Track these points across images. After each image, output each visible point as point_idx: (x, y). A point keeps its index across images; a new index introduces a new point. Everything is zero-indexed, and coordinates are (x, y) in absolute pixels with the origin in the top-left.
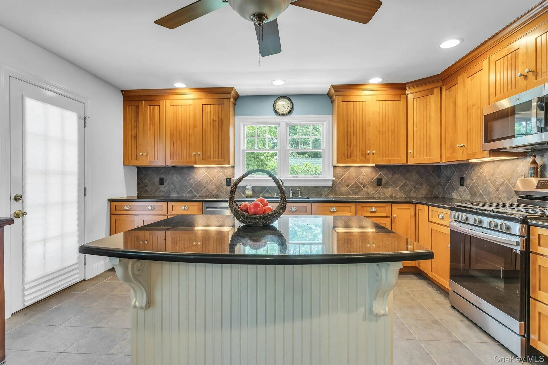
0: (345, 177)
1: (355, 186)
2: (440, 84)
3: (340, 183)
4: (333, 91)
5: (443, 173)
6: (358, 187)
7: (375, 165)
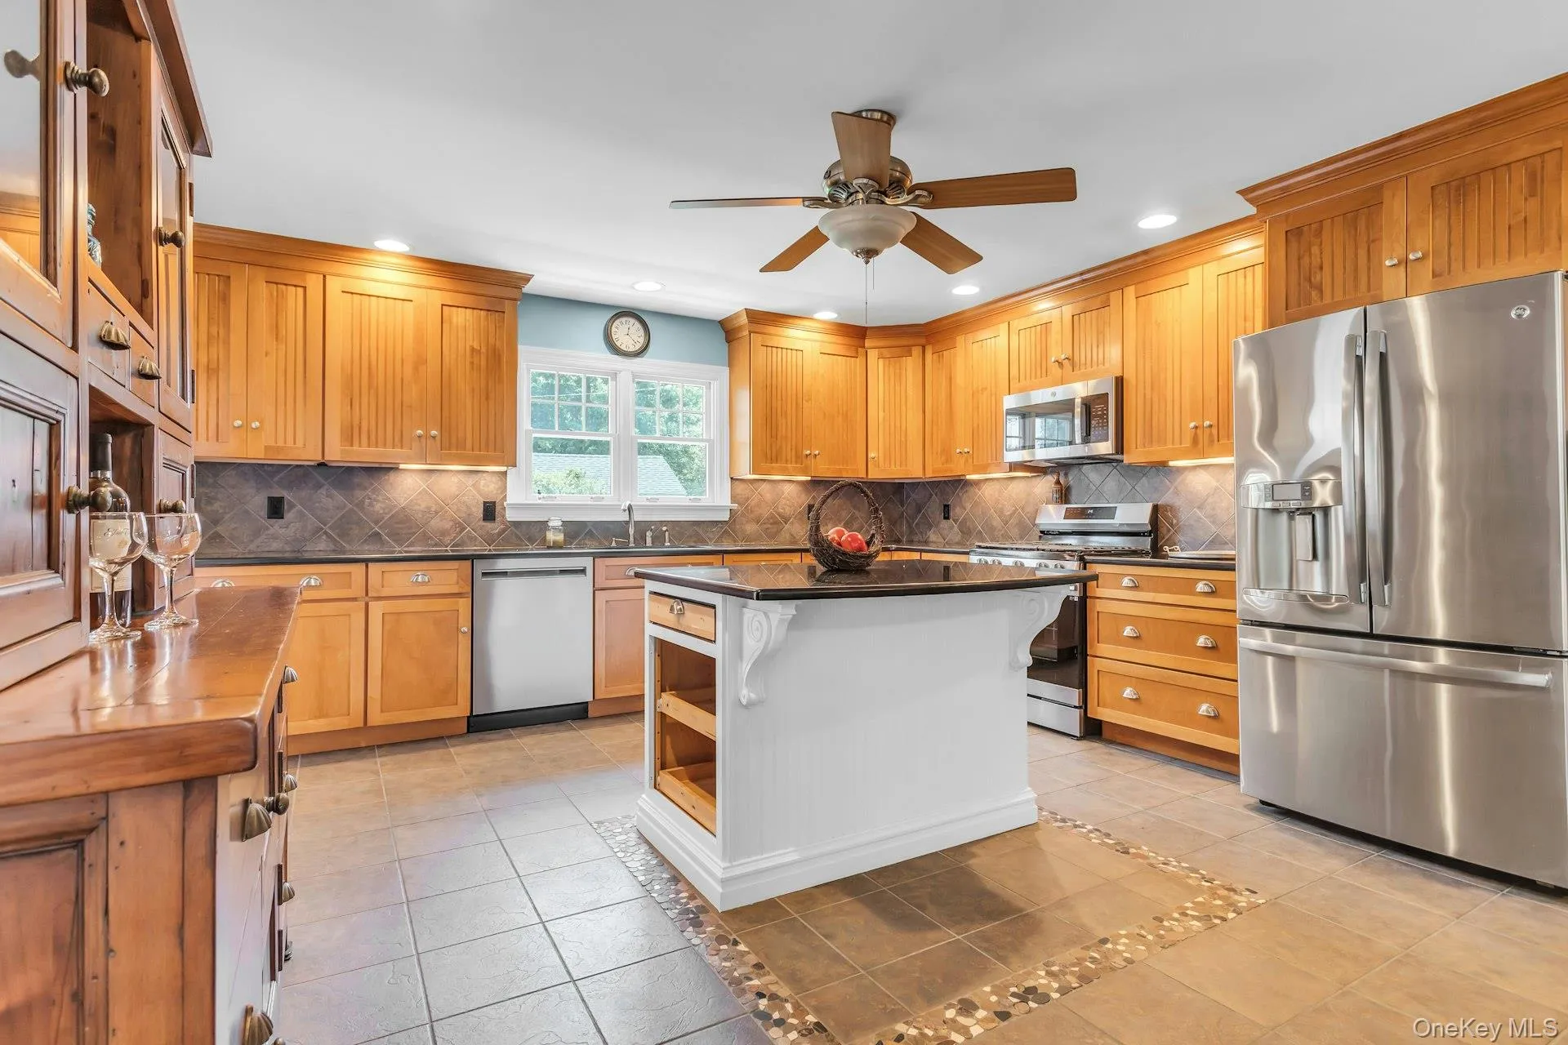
0: (753, 502)
1: (771, 521)
2: (923, 341)
3: (743, 515)
4: (744, 320)
5: (909, 497)
6: (776, 523)
7: (809, 478)
